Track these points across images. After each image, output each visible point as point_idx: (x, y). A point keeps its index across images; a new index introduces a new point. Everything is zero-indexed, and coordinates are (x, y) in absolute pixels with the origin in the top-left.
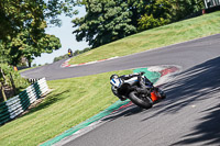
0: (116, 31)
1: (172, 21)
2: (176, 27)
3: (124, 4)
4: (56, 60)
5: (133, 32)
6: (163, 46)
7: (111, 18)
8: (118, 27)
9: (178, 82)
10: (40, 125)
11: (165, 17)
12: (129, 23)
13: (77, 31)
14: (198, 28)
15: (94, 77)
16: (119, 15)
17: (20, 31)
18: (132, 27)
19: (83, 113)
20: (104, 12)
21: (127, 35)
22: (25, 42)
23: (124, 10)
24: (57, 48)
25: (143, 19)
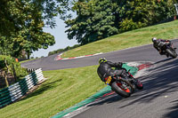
0: (101, 31)
1: (149, 25)
2: (151, 30)
3: (109, 10)
4: (50, 54)
5: (115, 33)
6: (140, 45)
7: (97, 21)
8: (103, 28)
9: (152, 76)
10: (37, 108)
11: (142, 21)
12: (112, 25)
13: (69, 30)
14: (170, 31)
15: (82, 69)
16: (104, 18)
17: (22, 29)
18: (114, 29)
19: (72, 99)
20: (92, 15)
21: (110, 35)
22: (25, 39)
23: (108, 14)
24: (52, 44)
25: (124, 22)
